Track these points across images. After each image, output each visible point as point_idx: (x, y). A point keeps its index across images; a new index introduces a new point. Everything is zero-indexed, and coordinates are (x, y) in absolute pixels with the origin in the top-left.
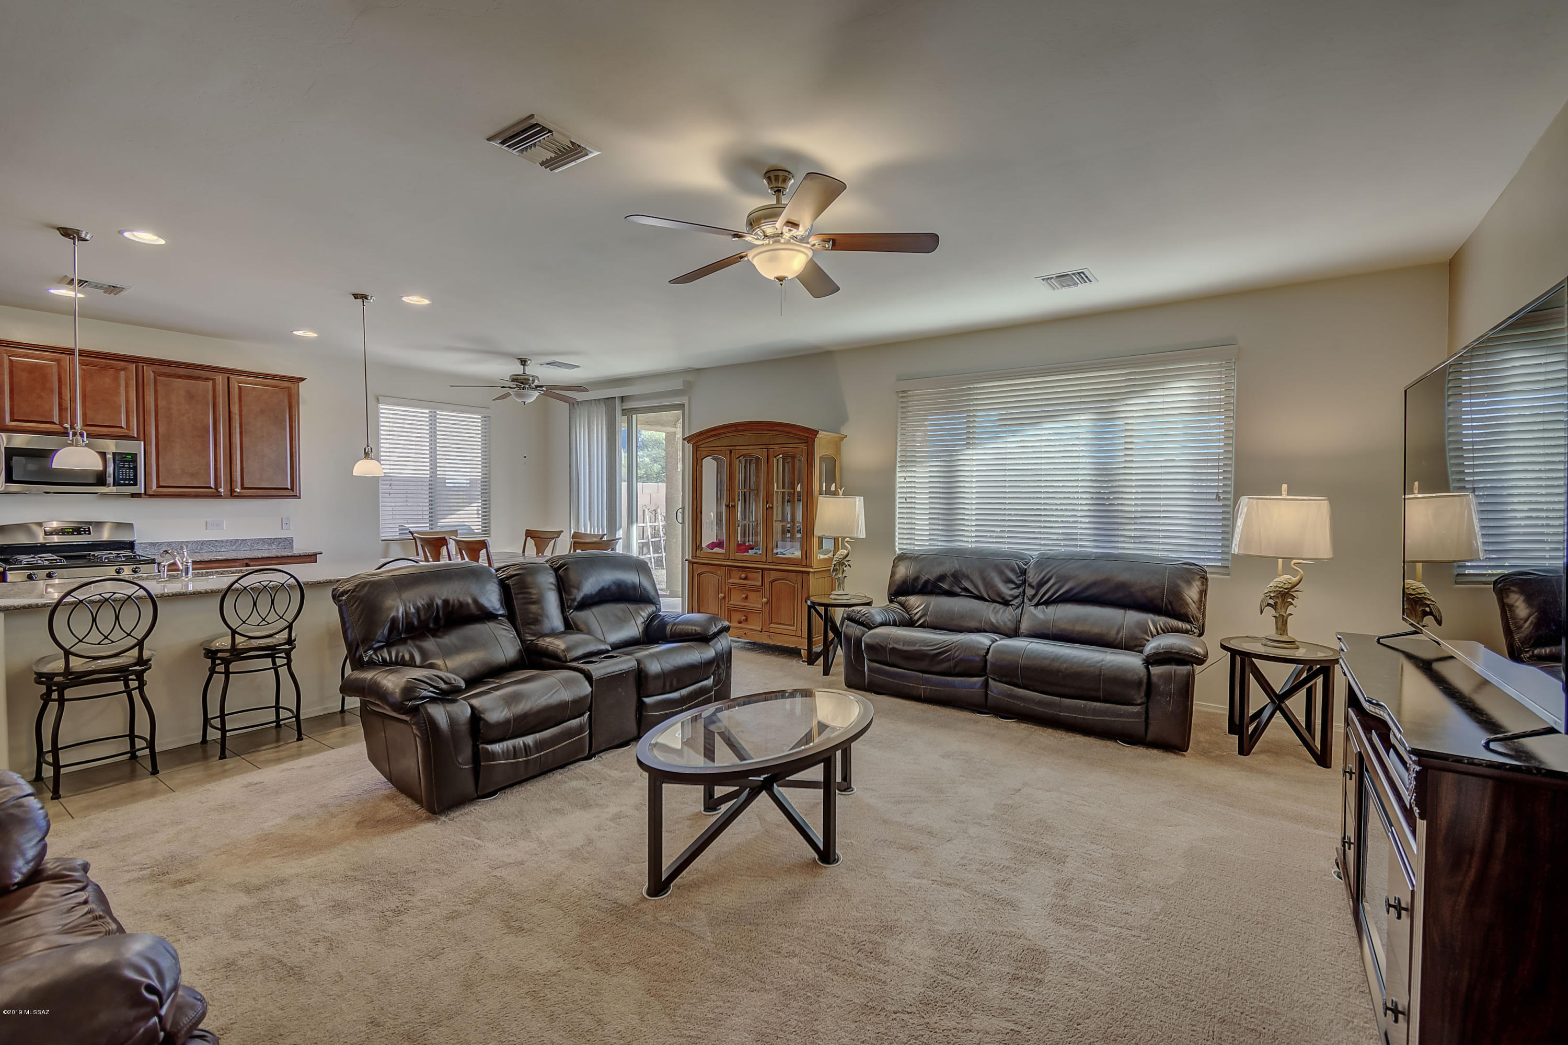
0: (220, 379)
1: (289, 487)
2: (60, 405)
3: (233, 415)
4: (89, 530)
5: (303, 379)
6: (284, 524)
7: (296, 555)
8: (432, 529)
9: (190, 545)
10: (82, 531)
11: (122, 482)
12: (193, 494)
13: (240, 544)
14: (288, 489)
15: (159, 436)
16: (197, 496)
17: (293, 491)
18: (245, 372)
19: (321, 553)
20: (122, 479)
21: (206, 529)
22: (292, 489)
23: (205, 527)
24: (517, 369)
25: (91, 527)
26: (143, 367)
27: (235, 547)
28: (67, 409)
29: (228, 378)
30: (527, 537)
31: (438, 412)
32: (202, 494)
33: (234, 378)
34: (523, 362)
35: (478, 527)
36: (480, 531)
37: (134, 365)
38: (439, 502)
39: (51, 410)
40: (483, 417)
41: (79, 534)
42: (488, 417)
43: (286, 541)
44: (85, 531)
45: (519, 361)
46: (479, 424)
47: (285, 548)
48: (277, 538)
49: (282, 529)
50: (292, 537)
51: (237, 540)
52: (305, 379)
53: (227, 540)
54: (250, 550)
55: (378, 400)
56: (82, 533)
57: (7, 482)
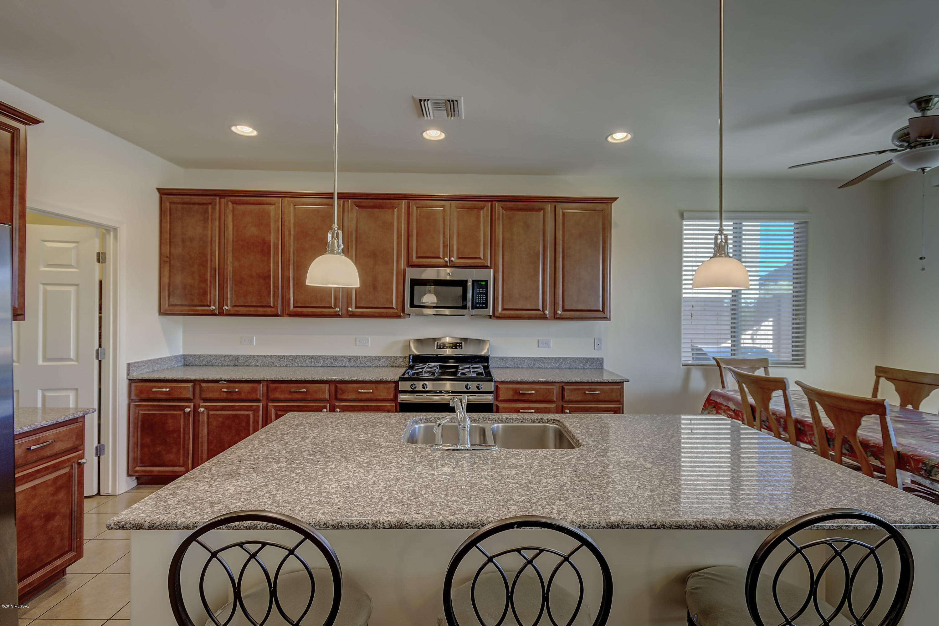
0: (549, 207)
1: (601, 309)
2: (444, 242)
3: (557, 240)
4: (462, 346)
5: (615, 199)
6: (597, 344)
7: (605, 381)
8: (734, 355)
9: (526, 361)
10: (458, 346)
11: (478, 305)
12: (526, 316)
13: (562, 362)
14: (599, 311)
15: (505, 264)
16: (530, 318)
17: (604, 313)
18: (568, 198)
19: (628, 381)
20: (478, 303)
21: (538, 347)
22: (603, 311)
23: (537, 345)
25: (463, 343)
26: (495, 204)
27: (558, 364)
28: (447, 245)
29: (555, 207)
30: (878, 377)
31: (744, 223)
32: (532, 316)
33: (559, 206)
35: (787, 355)
36: (790, 359)
37: (490, 204)
38: (744, 325)
39: (439, 247)
40: (797, 224)
41: (456, 348)
42: (806, 222)
43: (598, 364)
44: (459, 346)
45: (914, 104)
46: (792, 233)
47: (597, 368)
48: (590, 358)
49: (595, 349)
50: (603, 358)
51: (560, 358)
52: (617, 198)
53: (553, 358)
54: (569, 368)
55: (682, 217)
56: (458, 347)
57: (411, 307)
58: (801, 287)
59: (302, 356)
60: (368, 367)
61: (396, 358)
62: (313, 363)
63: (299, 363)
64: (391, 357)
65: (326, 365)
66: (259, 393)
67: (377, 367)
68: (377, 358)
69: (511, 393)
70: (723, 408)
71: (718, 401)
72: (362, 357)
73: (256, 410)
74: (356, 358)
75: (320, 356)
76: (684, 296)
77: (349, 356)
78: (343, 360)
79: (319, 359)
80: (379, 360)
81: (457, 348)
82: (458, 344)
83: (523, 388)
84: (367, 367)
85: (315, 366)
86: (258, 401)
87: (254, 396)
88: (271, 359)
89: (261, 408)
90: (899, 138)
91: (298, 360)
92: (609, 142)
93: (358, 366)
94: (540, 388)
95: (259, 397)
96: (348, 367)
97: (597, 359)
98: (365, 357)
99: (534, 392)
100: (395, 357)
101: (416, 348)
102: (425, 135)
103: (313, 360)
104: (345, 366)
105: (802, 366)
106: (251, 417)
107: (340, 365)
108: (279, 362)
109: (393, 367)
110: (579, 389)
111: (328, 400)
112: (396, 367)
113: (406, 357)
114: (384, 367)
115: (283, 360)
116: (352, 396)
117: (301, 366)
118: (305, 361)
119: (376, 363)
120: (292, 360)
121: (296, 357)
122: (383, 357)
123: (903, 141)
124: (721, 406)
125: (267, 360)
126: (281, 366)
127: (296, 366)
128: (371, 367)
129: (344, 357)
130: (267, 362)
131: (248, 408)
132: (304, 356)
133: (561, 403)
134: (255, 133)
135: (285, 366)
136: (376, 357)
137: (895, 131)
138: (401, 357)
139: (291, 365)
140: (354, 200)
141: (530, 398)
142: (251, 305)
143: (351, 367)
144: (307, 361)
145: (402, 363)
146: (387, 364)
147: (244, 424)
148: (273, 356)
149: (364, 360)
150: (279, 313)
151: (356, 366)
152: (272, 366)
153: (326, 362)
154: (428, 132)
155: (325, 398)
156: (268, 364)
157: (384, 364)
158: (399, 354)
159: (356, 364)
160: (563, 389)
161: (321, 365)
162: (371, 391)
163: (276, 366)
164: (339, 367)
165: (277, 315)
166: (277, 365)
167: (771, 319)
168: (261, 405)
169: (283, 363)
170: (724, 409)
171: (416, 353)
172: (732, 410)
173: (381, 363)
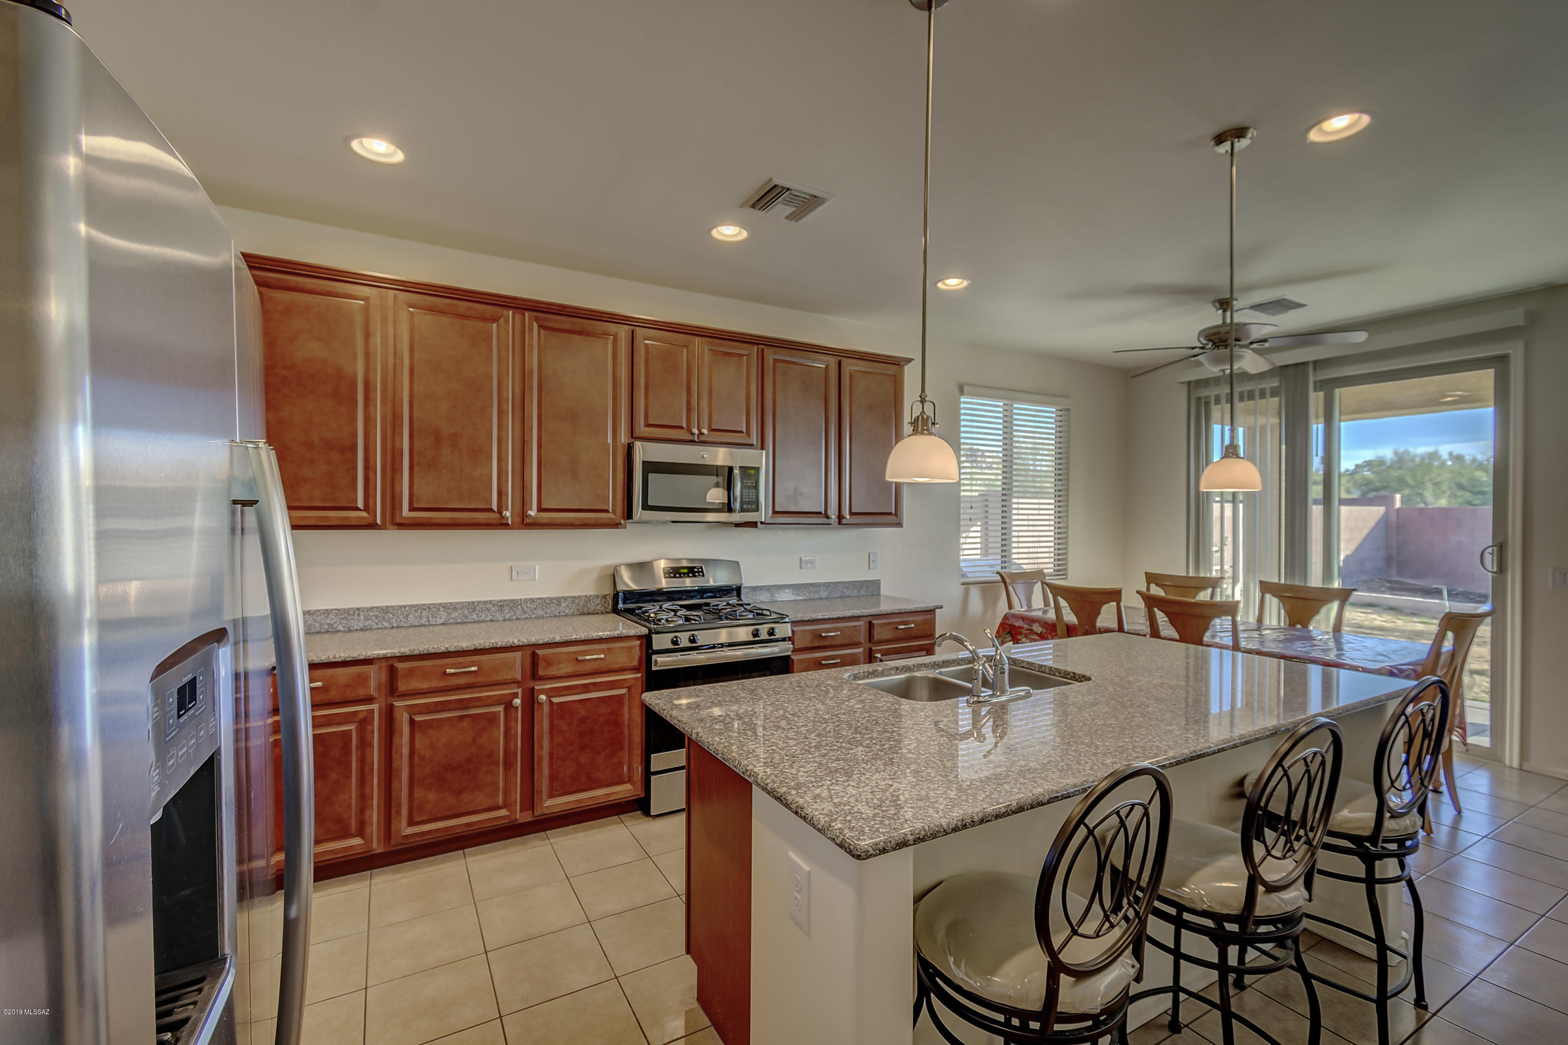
0: (832, 363)
1: (894, 512)
2: (689, 403)
4: (702, 572)
6: (871, 561)
8: (1005, 568)
9: (787, 591)
10: (696, 572)
11: (747, 506)
12: (805, 522)
13: (832, 589)
14: (890, 514)
15: (776, 444)
17: (898, 517)
18: (855, 353)
19: (941, 607)
20: (745, 503)
21: (801, 568)
22: (896, 515)
24: (1213, 318)
25: (703, 567)
26: (763, 350)
27: (827, 593)
28: (695, 408)
29: (840, 363)
31: (1015, 405)
32: (813, 522)
33: (845, 362)
34: (1224, 304)
35: (1049, 566)
36: (1052, 570)
37: (756, 347)
39: (681, 410)
40: (1059, 410)
41: (694, 576)
42: (1067, 410)
43: (872, 588)
44: (699, 572)
45: (1217, 304)
46: (1053, 421)
47: (874, 595)
48: (865, 581)
49: (869, 568)
50: (879, 580)
51: (830, 583)
52: (913, 359)
53: (821, 583)
54: (841, 597)
55: (961, 391)
56: (697, 574)
57: (643, 509)
58: (1062, 485)
59: (400, 607)
60: (538, 618)
61: (588, 599)
62: (424, 620)
63: (393, 620)
64: (579, 597)
65: (452, 621)
66: (373, 683)
67: (555, 616)
68: (555, 601)
69: (809, 637)
70: (1024, 632)
71: (1017, 624)
72: (526, 601)
73: (364, 723)
74: (514, 604)
75: (440, 605)
76: (963, 494)
77: (501, 601)
78: (488, 610)
79: (439, 610)
80: (559, 604)
81: (696, 576)
82: (696, 570)
83: (825, 629)
84: (535, 618)
85: (430, 625)
86: (369, 700)
87: (361, 692)
88: (326, 618)
89: (376, 715)
90: (1207, 337)
91: (391, 616)
92: (938, 289)
93: (518, 619)
94: (845, 627)
95: (373, 692)
96: (498, 621)
97: (874, 581)
98: (532, 600)
99: (839, 633)
100: (586, 596)
101: (634, 579)
102: (714, 233)
103: (424, 613)
104: (492, 621)
105: (1064, 577)
106: (354, 736)
107: (482, 618)
108: (344, 622)
109: (583, 614)
110: (889, 624)
111: (518, 682)
112: (589, 614)
113: (606, 595)
114: (566, 615)
115: (356, 617)
116: (566, 669)
117: (398, 627)
118: (407, 616)
119: (553, 609)
120: (377, 617)
121: (386, 610)
122: (565, 599)
123: (1210, 340)
124: (1020, 630)
125: (316, 621)
126: (350, 631)
127: (386, 628)
128: (543, 617)
129: (491, 602)
130: (317, 625)
131: (346, 719)
132: (405, 607)
133: (869, 645)
134: (399, 157)
135: (361, 630)
136: (551, 599)
137: (1203, 328)
138: (597, 597)
139: (375, 626)
140: (535, 314)
141: (833, 643)
142: (310, 505)
143: (505, 620)
144: (411, 616)
145: (599, 607)
146: (572, 611)
147: (336, 753)
148: (332, 610)
149: (529, 605)
150: (379, 521)
151: (514, 617)
152: (327, 632)
153: (453, 616)
154: (719, 228)
155: (516, 679)
156: (318, 629)
157: (567, 611)
158: (592, 593)
159: (515, 614)
160: (871, 625)
161: (442, 621)
162: (602, 656)
163: (339, 631)
164: (479, 622)
165: (372, 526)
166: (341, 628)
167: (979, 524)
168: (375, 707)
169: (356, 623)
170: (1025, 634)
171: (634, 587)
172: (1036, 633)
173: (561, 609)
